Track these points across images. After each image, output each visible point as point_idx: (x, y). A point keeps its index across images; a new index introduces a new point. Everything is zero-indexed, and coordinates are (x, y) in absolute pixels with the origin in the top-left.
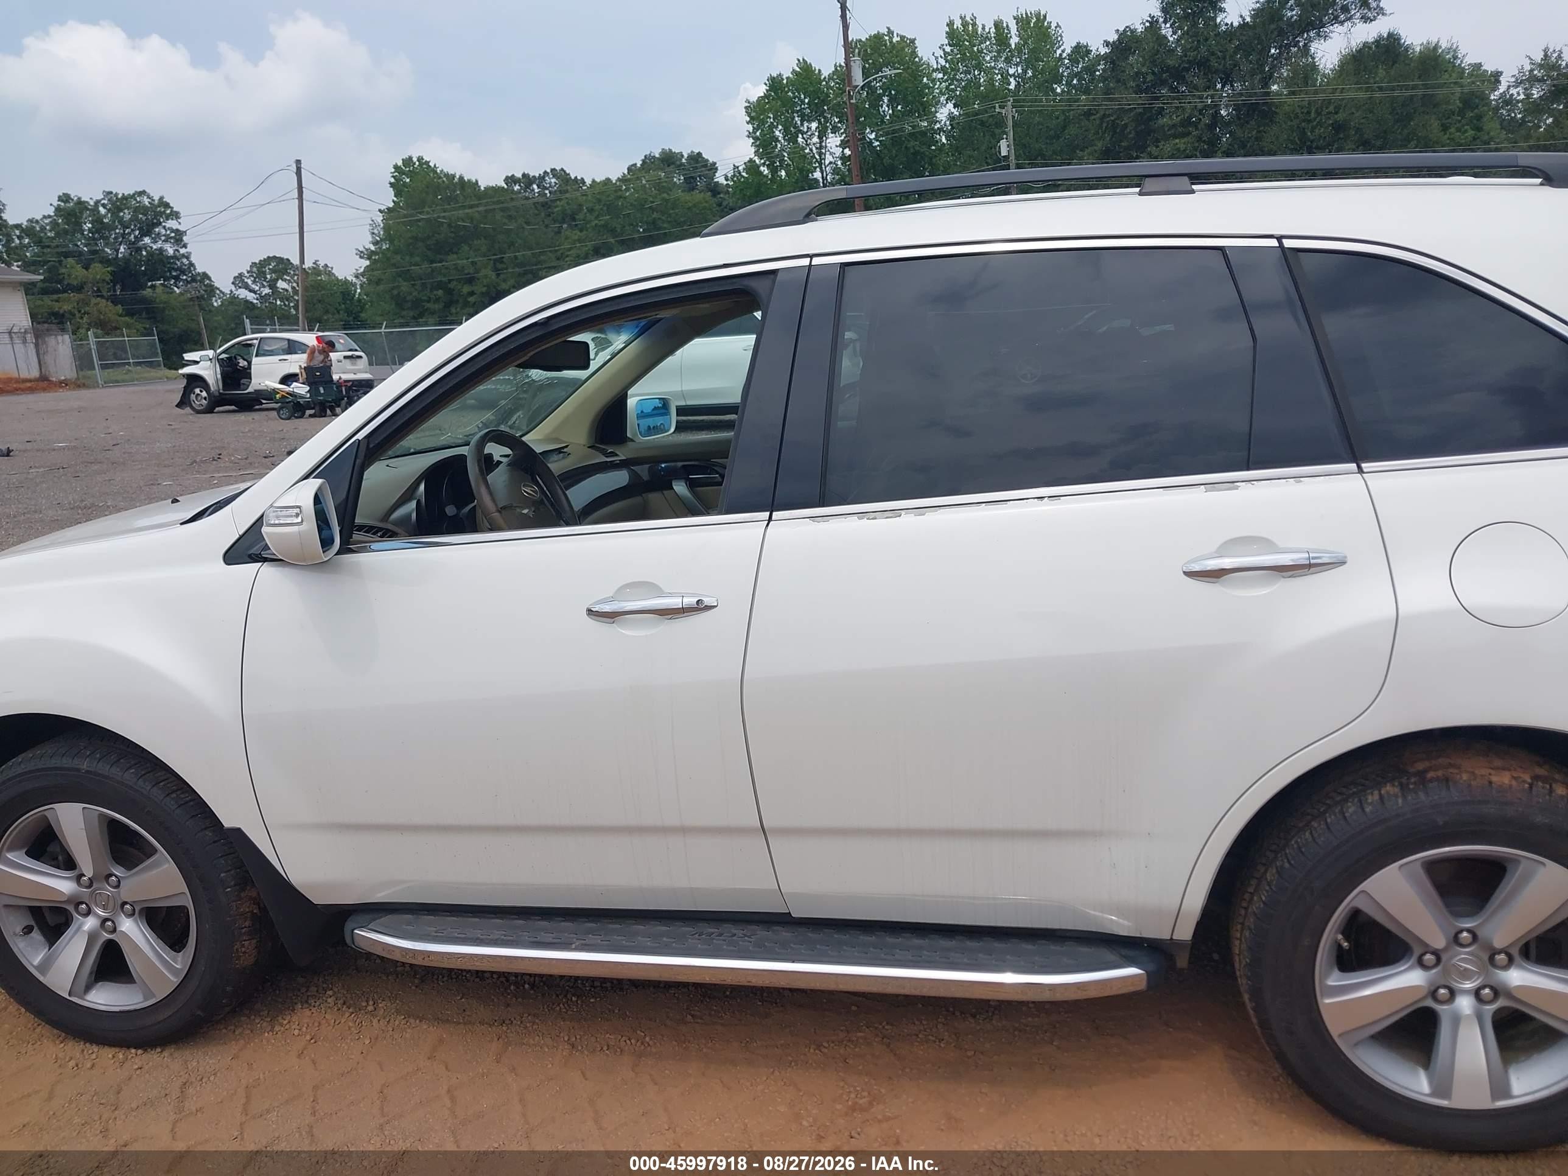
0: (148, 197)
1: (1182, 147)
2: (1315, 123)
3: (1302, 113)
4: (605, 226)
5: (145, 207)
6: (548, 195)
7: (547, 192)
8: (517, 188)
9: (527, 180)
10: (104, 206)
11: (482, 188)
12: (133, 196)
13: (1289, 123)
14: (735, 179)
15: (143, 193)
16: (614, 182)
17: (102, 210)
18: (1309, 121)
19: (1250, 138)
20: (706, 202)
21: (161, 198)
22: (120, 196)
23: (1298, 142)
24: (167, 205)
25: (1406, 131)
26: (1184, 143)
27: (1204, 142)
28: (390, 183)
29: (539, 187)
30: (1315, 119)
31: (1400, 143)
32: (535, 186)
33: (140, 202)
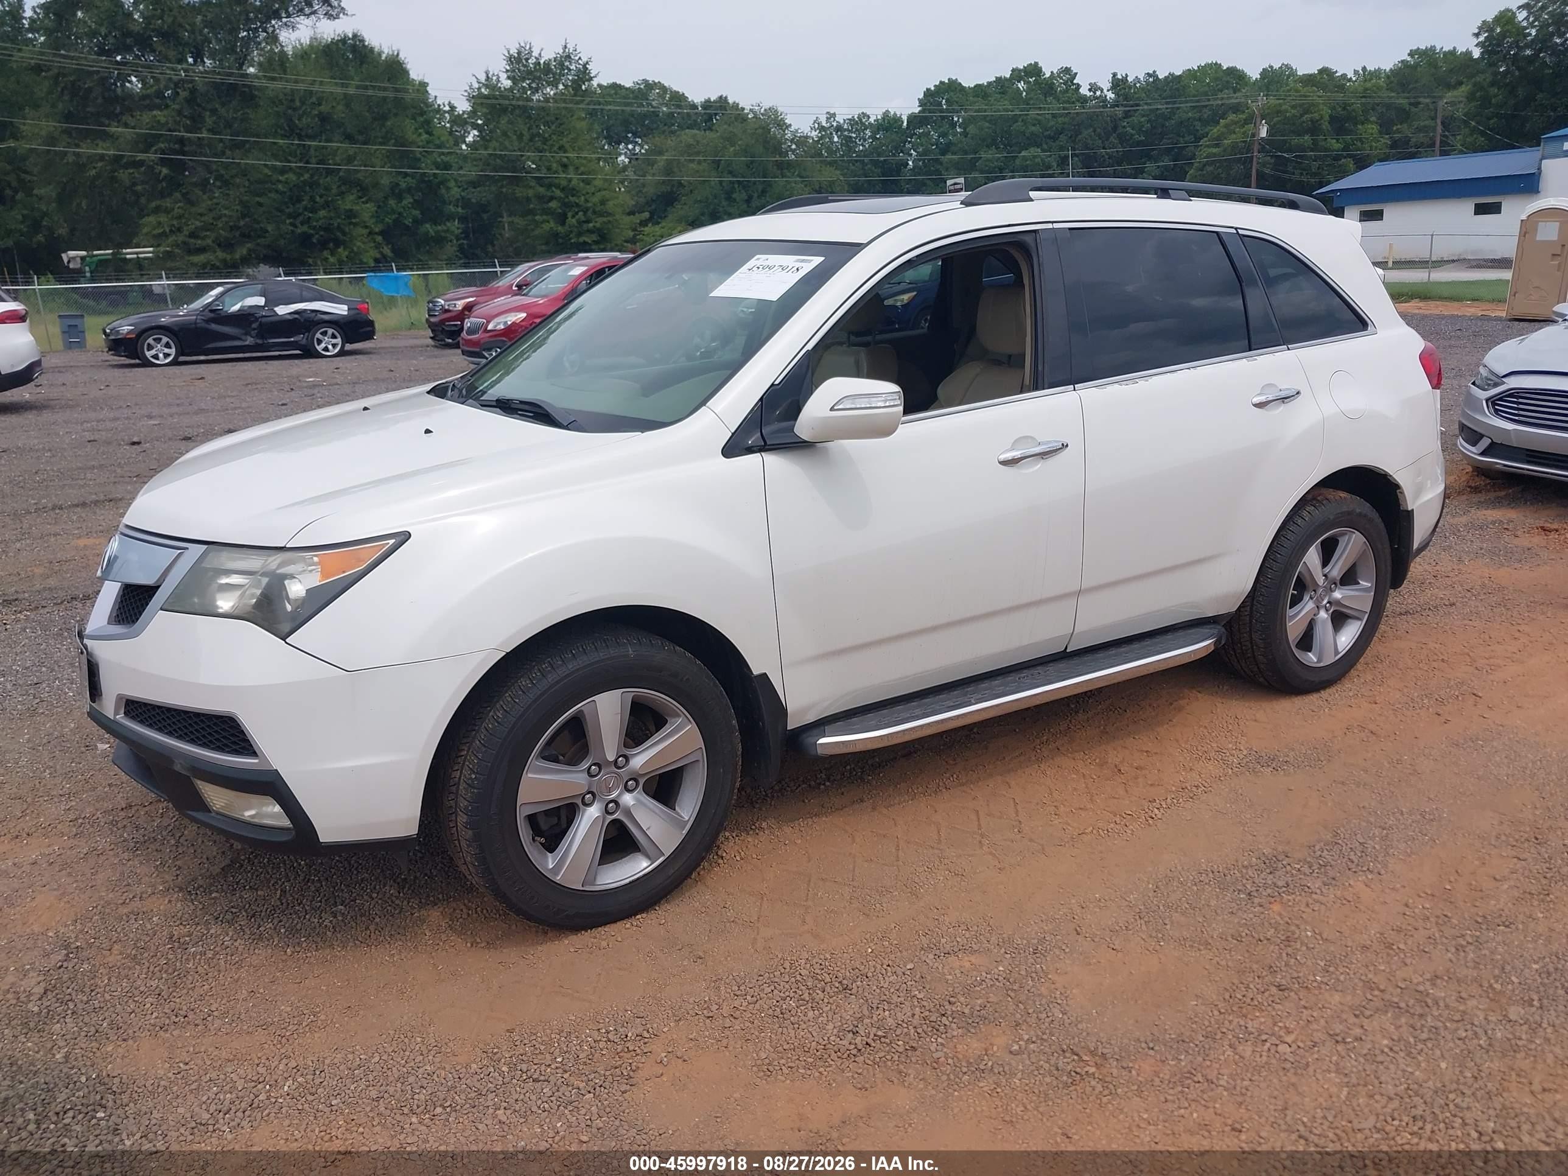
1: (163, 120)
2: (301, 112)
3: (286, 99)
13: (276, 109)
18: (295, 109)
19: (236, 118)
23: (287, 128)
25: (384, 130)
26: (164, 116)
27: (185, 117)
30: (300, 108)
31: (380, 140)
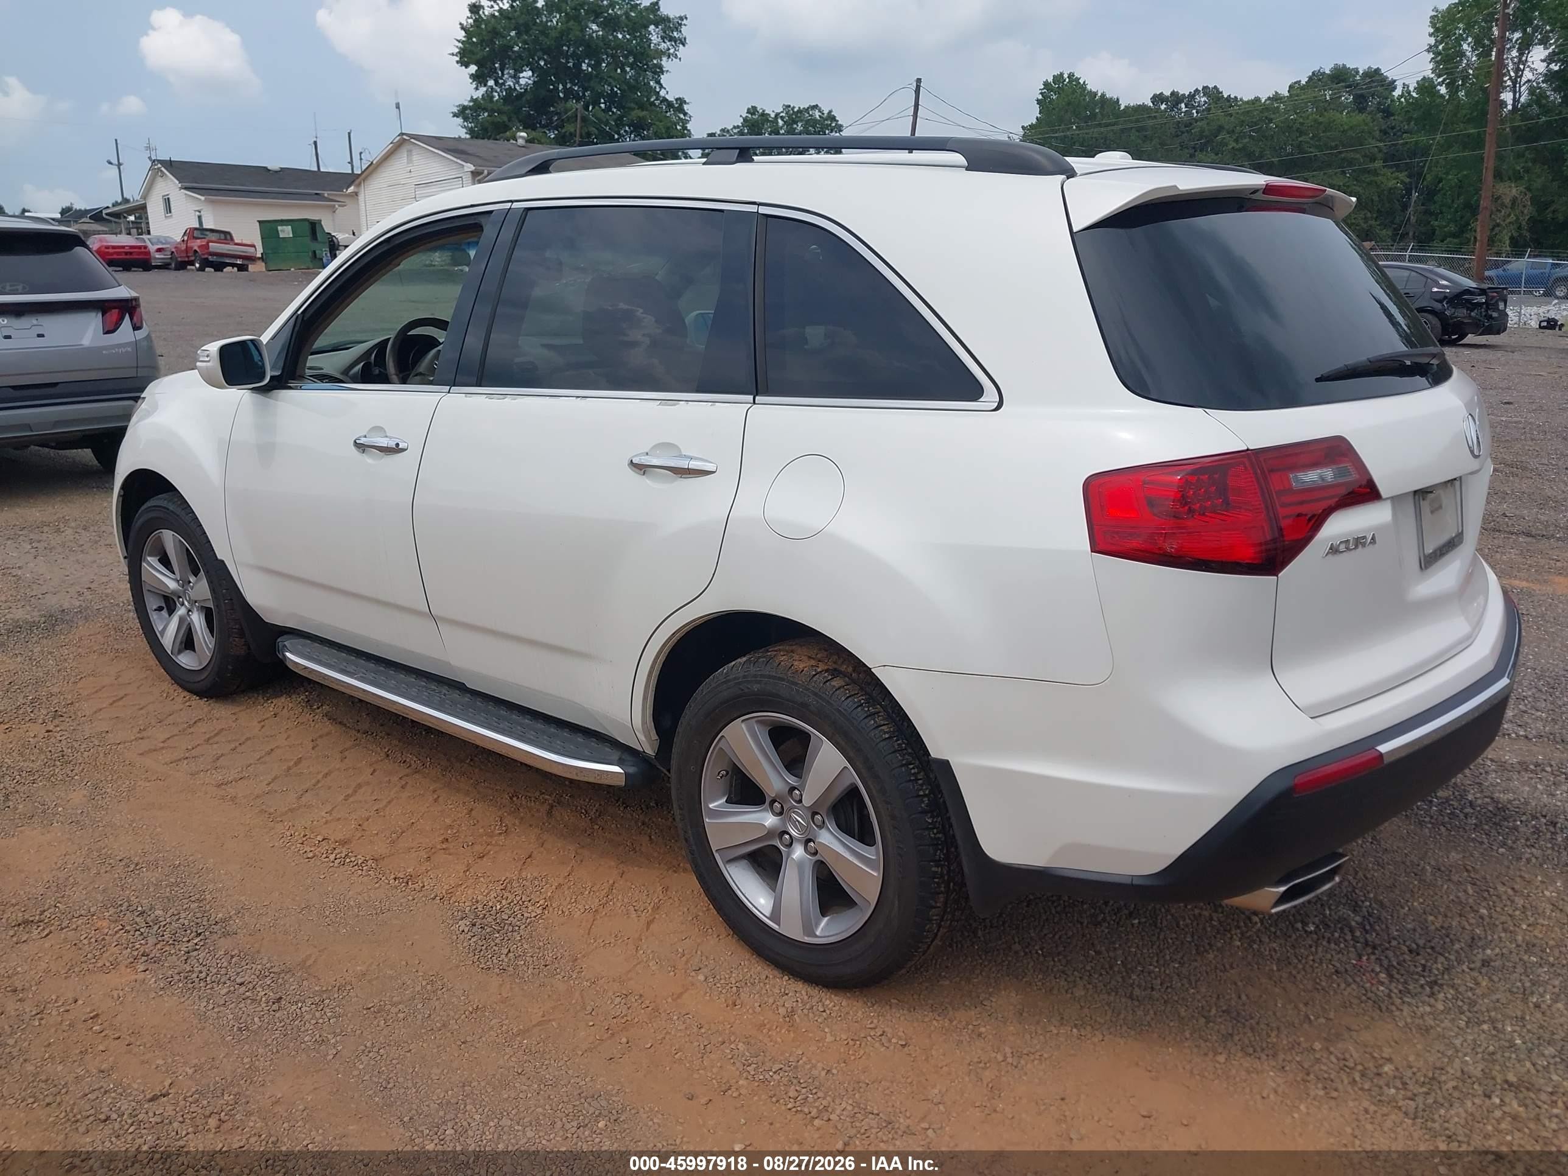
0: (820, 111)
4: (1244, 148)
5: (815, 120)
6: (1195, 115)
7: (1194, 111)
8: (1163, 107)
9: (1176, 99)
10: (782, 118)
11: (1122, 107)
12: (807, 110)
14: (1403, 100)
15: (815, 107)
16: (1263, 101)
17: (781, 123)
20: (1366, 124)
21: (830, 112)
22: (796, 110)
24: (833, 119)
28: (1038, 100)
29: (1186, 107)
32: (1183, 105)
33: (811, 116)
